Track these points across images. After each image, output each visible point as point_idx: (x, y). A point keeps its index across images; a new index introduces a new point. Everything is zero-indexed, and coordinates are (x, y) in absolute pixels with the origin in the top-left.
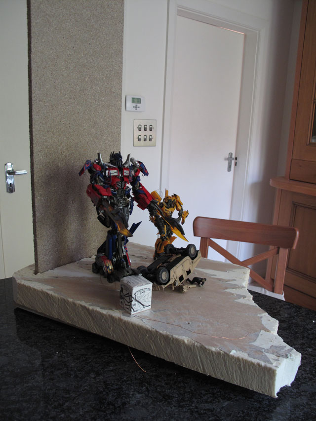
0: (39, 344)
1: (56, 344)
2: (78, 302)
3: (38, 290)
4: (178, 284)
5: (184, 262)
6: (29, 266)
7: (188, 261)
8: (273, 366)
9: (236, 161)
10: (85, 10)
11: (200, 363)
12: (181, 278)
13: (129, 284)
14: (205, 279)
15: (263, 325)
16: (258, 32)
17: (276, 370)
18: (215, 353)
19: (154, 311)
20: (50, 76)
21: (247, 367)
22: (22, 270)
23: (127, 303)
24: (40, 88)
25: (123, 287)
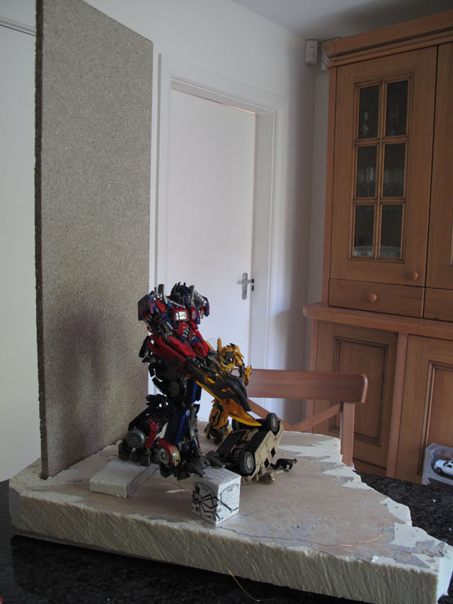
0: (75, 591)
1: (102, 586)
2: (131, 517)
3: (59, 505)
4: (264, 471)
5: (268, 439)
6: (29, 467)
7: (271, 437)
8: (431, 570)
9: (253, 284)
10: (107, 92)
11: (328, 581)
12: (266, 463)
13: (210, 481)
14: (296, 460)
15: (392, 515)
16: (274, 112)
17: (437, 576)
18: (350, 564)
19: (245, 516)
20: (64, 184)
21: (397, 577)
22: (19, 474)
23: (207, 509)
24: (52, 202)
25: (199, 486)
